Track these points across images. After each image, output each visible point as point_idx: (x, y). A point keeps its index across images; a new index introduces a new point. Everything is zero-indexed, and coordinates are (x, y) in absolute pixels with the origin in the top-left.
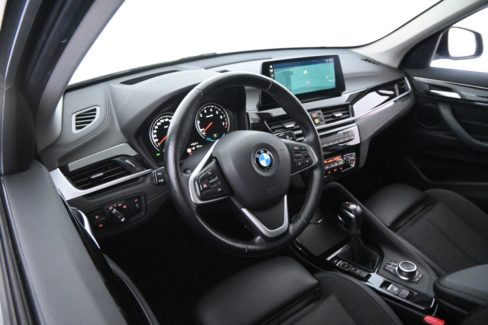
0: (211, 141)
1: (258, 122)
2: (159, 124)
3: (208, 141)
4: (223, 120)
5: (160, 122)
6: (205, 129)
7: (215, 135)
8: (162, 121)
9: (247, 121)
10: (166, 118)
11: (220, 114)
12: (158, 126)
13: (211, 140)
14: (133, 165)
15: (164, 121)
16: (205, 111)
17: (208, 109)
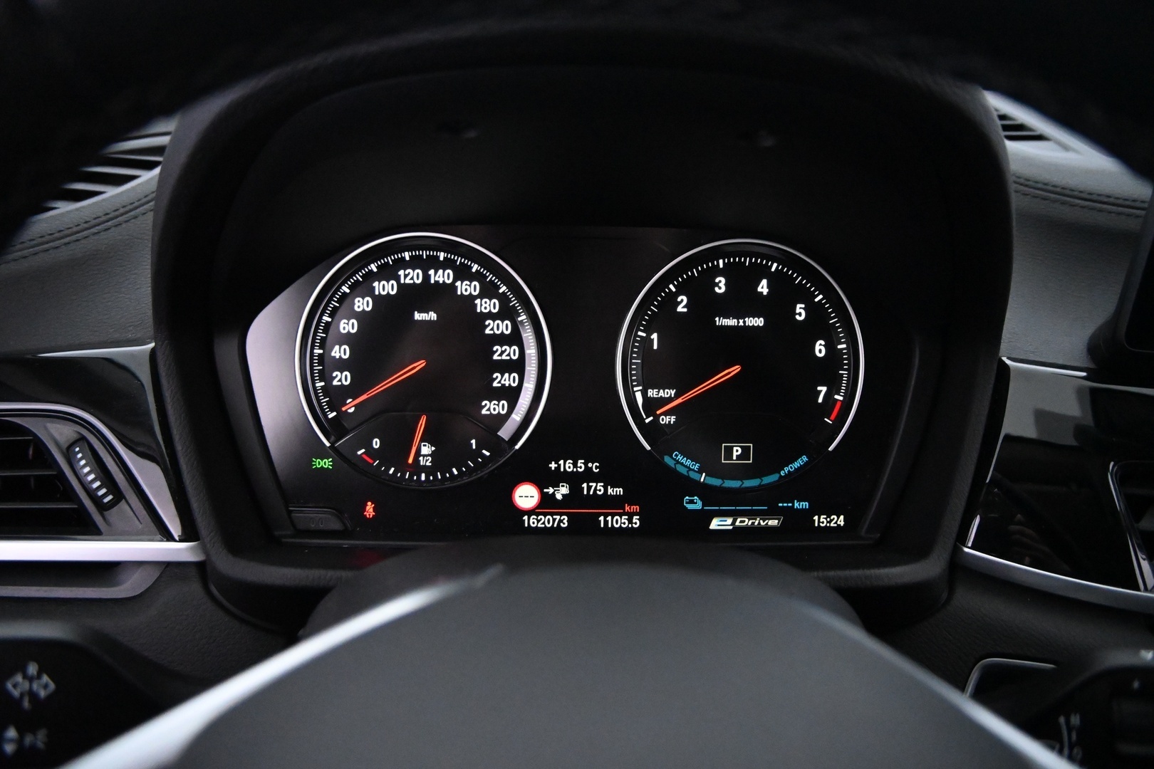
0: (693, 475)
1: (1071, 441)
2: (386, 288)
3: (674, 472)
4: (828, 370)
5: (397, 279)
6: (677, 396)
7: (737, 451)
8: (413, 276)
9: (983, 419)
10: (438, 265)
11: (817, 325)
12: (378, 300)
13: (700, 472)
14: (87, 470)
15: (426, 277)
16: (721, 286)
17: (742, 279)
